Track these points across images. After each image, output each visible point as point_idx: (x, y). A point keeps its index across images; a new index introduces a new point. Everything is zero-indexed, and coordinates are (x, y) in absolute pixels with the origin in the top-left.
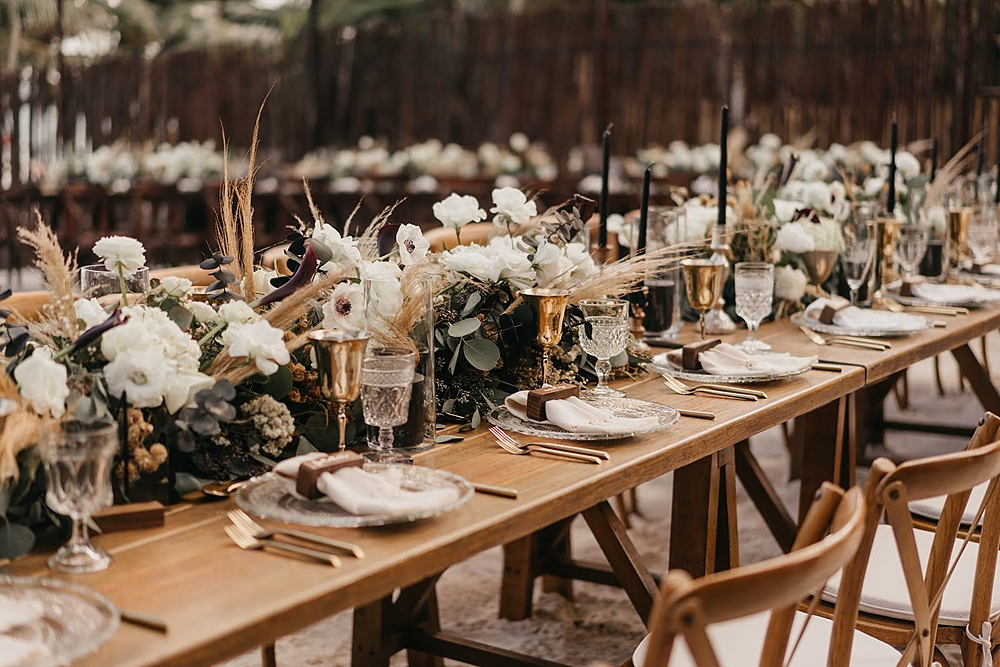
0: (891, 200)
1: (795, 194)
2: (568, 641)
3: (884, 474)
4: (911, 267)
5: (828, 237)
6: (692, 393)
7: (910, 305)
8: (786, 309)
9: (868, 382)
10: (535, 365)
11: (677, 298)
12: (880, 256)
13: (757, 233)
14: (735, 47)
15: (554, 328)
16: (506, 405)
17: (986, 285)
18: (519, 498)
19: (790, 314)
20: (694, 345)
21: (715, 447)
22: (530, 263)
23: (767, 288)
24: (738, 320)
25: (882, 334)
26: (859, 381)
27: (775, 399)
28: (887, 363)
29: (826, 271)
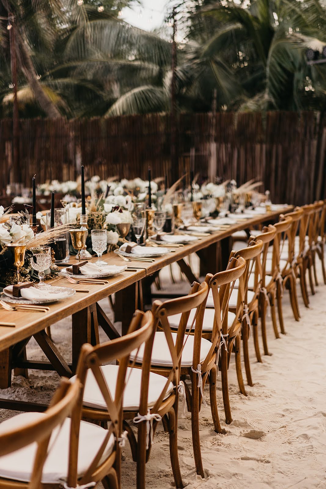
0: (150, 202)
1: (111, 201)
2: (28, 394)
3: (158, 306)
4: (159, 229)
5: (126, 218)
6: (78, 283)
7: (160, 244)
8: (111, 248)
9: (147, 275)
10: (13, 275)
11: (67, 246)
12: (147, 225)
13: (98, 217)
14: (76, 138)
15: (21, 260)
16: (4, 292)
17: (190, 235)
18: (16, 326)
19: (113, 250)
20: (77, 264)
21: (90, 303)
22: (9, 233)
23: (105, 239)
24: (93, 253)
25: (151, 256)
26: (144, 274)
27: (112, 283)
28: (154, 267)
29: (127, 232)
